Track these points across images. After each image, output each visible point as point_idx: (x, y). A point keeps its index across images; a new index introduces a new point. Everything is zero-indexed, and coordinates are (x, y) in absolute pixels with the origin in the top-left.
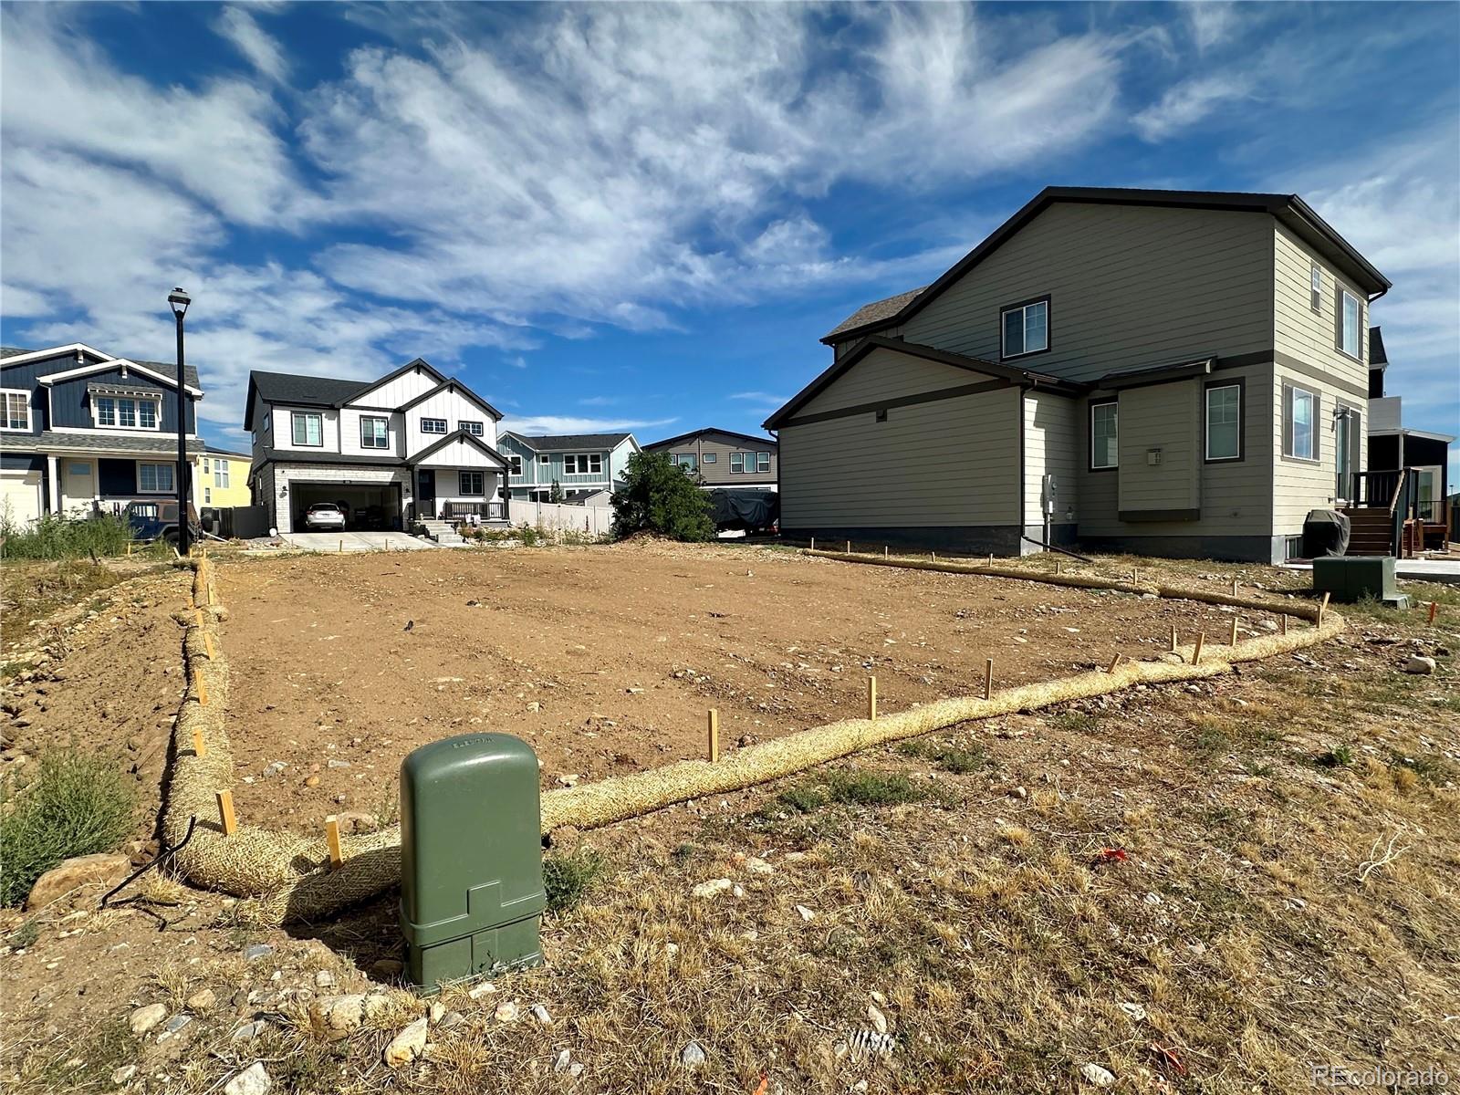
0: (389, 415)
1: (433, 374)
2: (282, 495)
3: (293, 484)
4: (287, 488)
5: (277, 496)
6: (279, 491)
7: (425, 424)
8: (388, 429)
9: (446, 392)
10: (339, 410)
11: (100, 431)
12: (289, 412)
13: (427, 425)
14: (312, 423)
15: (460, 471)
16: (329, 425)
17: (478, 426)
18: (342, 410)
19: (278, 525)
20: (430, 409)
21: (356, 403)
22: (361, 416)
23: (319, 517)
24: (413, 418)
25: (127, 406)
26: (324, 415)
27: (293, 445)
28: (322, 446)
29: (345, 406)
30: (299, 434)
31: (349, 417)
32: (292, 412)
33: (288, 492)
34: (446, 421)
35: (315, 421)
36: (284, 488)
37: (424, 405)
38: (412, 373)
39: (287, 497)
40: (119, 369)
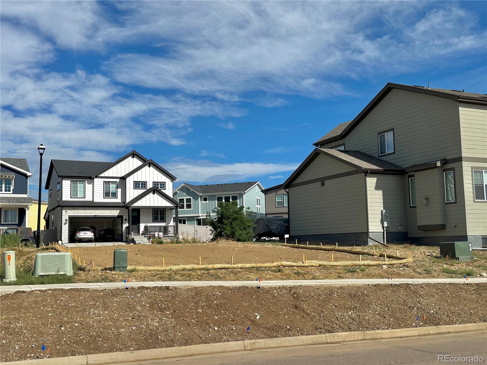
0: (118, 180)
1: (140, 158)
2: (65, 224)
3: (70, 218)
4: (68, 220)
5: (63, 224)
6: (63, 222)
7: (136, 184)
8: (117, 188)
9: (147, 167)
10: (93, 179)
12: (70, 181)
13: (137, 185)
14: (80, 186)
15: (153, 209)
16: (89, 187)
17: (163, 184)
18: (95, 179)
19: (62, 239)
20: (138, 177)
21: (102, 175)
22: (104, 182)
23: (82, 235)
24: (130, 182)
26: (86, 182)
27: (71, 198)
28: (85, 198)
29: (96, 177)
30: (74, 193)
31: (99, 183)
33: (68, 222)
34: (146, 182)
35: (82, 185)
36: (66, 220)
37: (135, 174)
38: (130, 158)
39: (67, 224)
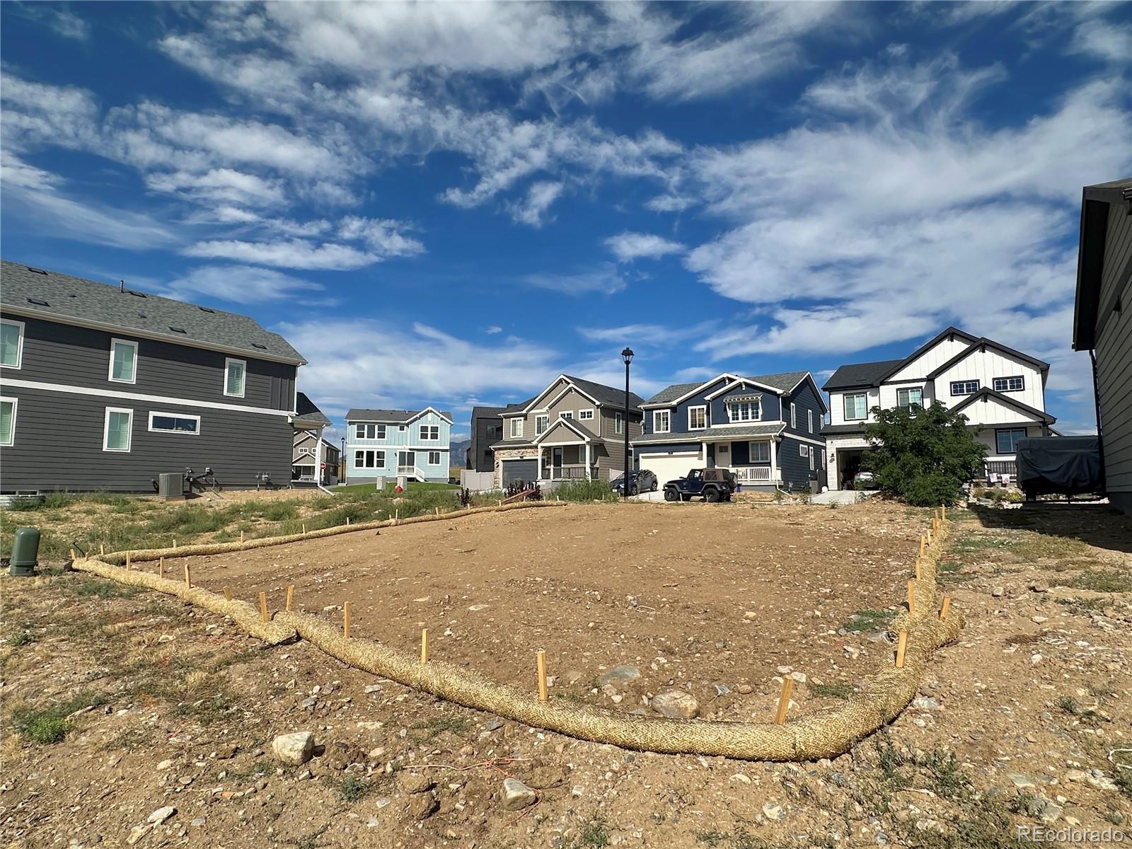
1: (964, 337)
2: (832, 461)
3: (841, 451)
4: (835, 455)
6: (829, 459)
7: (955, 387)
8: (922, 397)
9: (977, 354)
10: (878, 387)
11: (732, 425)
12: (842, 395)
14: (859, 401)
15: (996, 429)
16: (872, 398)
18: (881, 387)
19: (828, 484)
20: (959, 373)
21: (892, 380)
22: (897, 390)
23: (861, 477)
24: (942, 383)
25: (745, 408)
26: (868, 393)
27: (845, 420)
28: (867, 419)
29: (883, 383)
30: (849, 412)
31: (888, 392)
33: (835, 458)
34: (978, 381)
35: (863, 399)
37: (953, 370)
38: (946, 343)
39: (835, 462)
40: (740, 385)
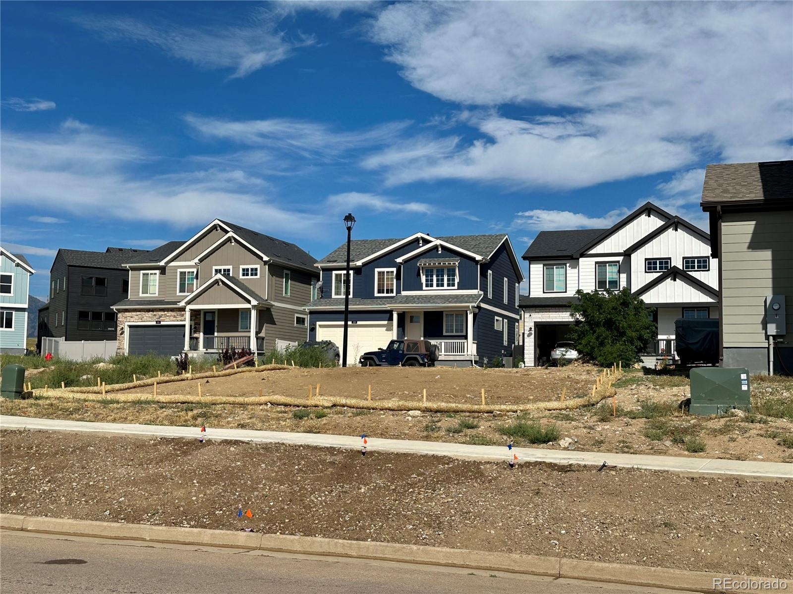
0: (620, 259)
1: (661, 214)
2: (529, 335)
3: (537, 325)
4: (533, 329)
5: (526, 336)
6: (527, 333)
7: (649, 263)
8: (619, 272)
9: (670, 231)
10: (578, 259)
11: (426, 292)
12: (542, 265)
13: (651, 265)
14: (557, 272)
15: (683, 308)
16: (571, 272)
17: (704, 261)
18: (581, 259)
19: (525, 360)
20: (652, 250)
21: (593, 252)
22: (596, 263)
24: (638, 260)
25: (440, 273)
26: (568, 265)
27: (544, 293)
28: (566, 292)
29: (583, 255)
30: (548, 284)
31: (587, 264)
32: (544, 265)
33: (533, 332)
34: (670, 259)
35: (562, 271)
37: (648, 247)
38: (643, 217)
39: (533, 336)
40: (436, 248)
